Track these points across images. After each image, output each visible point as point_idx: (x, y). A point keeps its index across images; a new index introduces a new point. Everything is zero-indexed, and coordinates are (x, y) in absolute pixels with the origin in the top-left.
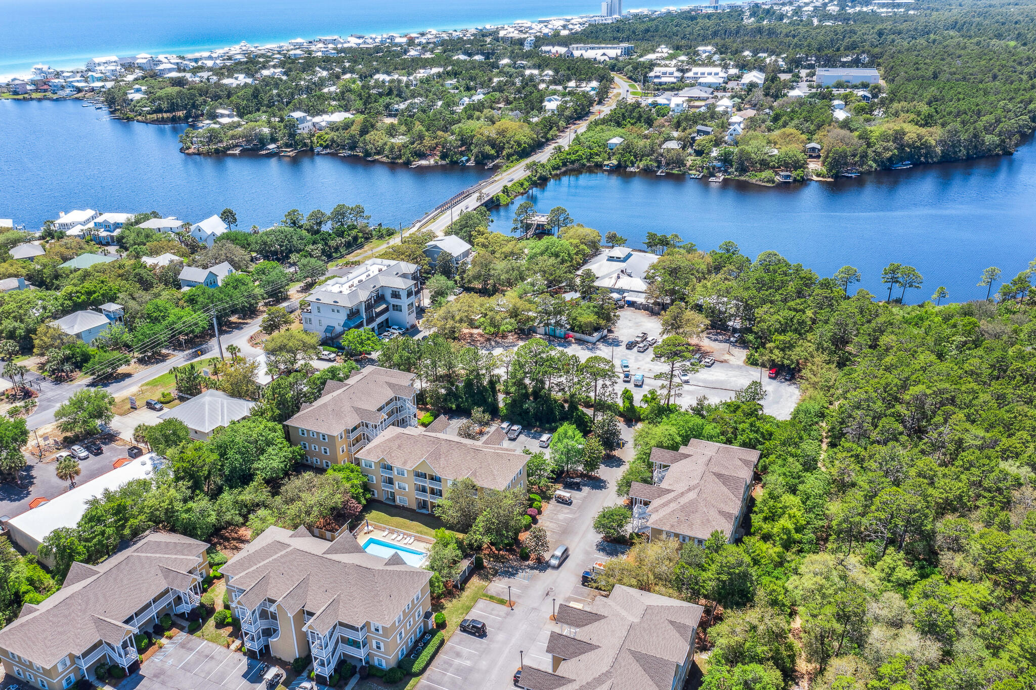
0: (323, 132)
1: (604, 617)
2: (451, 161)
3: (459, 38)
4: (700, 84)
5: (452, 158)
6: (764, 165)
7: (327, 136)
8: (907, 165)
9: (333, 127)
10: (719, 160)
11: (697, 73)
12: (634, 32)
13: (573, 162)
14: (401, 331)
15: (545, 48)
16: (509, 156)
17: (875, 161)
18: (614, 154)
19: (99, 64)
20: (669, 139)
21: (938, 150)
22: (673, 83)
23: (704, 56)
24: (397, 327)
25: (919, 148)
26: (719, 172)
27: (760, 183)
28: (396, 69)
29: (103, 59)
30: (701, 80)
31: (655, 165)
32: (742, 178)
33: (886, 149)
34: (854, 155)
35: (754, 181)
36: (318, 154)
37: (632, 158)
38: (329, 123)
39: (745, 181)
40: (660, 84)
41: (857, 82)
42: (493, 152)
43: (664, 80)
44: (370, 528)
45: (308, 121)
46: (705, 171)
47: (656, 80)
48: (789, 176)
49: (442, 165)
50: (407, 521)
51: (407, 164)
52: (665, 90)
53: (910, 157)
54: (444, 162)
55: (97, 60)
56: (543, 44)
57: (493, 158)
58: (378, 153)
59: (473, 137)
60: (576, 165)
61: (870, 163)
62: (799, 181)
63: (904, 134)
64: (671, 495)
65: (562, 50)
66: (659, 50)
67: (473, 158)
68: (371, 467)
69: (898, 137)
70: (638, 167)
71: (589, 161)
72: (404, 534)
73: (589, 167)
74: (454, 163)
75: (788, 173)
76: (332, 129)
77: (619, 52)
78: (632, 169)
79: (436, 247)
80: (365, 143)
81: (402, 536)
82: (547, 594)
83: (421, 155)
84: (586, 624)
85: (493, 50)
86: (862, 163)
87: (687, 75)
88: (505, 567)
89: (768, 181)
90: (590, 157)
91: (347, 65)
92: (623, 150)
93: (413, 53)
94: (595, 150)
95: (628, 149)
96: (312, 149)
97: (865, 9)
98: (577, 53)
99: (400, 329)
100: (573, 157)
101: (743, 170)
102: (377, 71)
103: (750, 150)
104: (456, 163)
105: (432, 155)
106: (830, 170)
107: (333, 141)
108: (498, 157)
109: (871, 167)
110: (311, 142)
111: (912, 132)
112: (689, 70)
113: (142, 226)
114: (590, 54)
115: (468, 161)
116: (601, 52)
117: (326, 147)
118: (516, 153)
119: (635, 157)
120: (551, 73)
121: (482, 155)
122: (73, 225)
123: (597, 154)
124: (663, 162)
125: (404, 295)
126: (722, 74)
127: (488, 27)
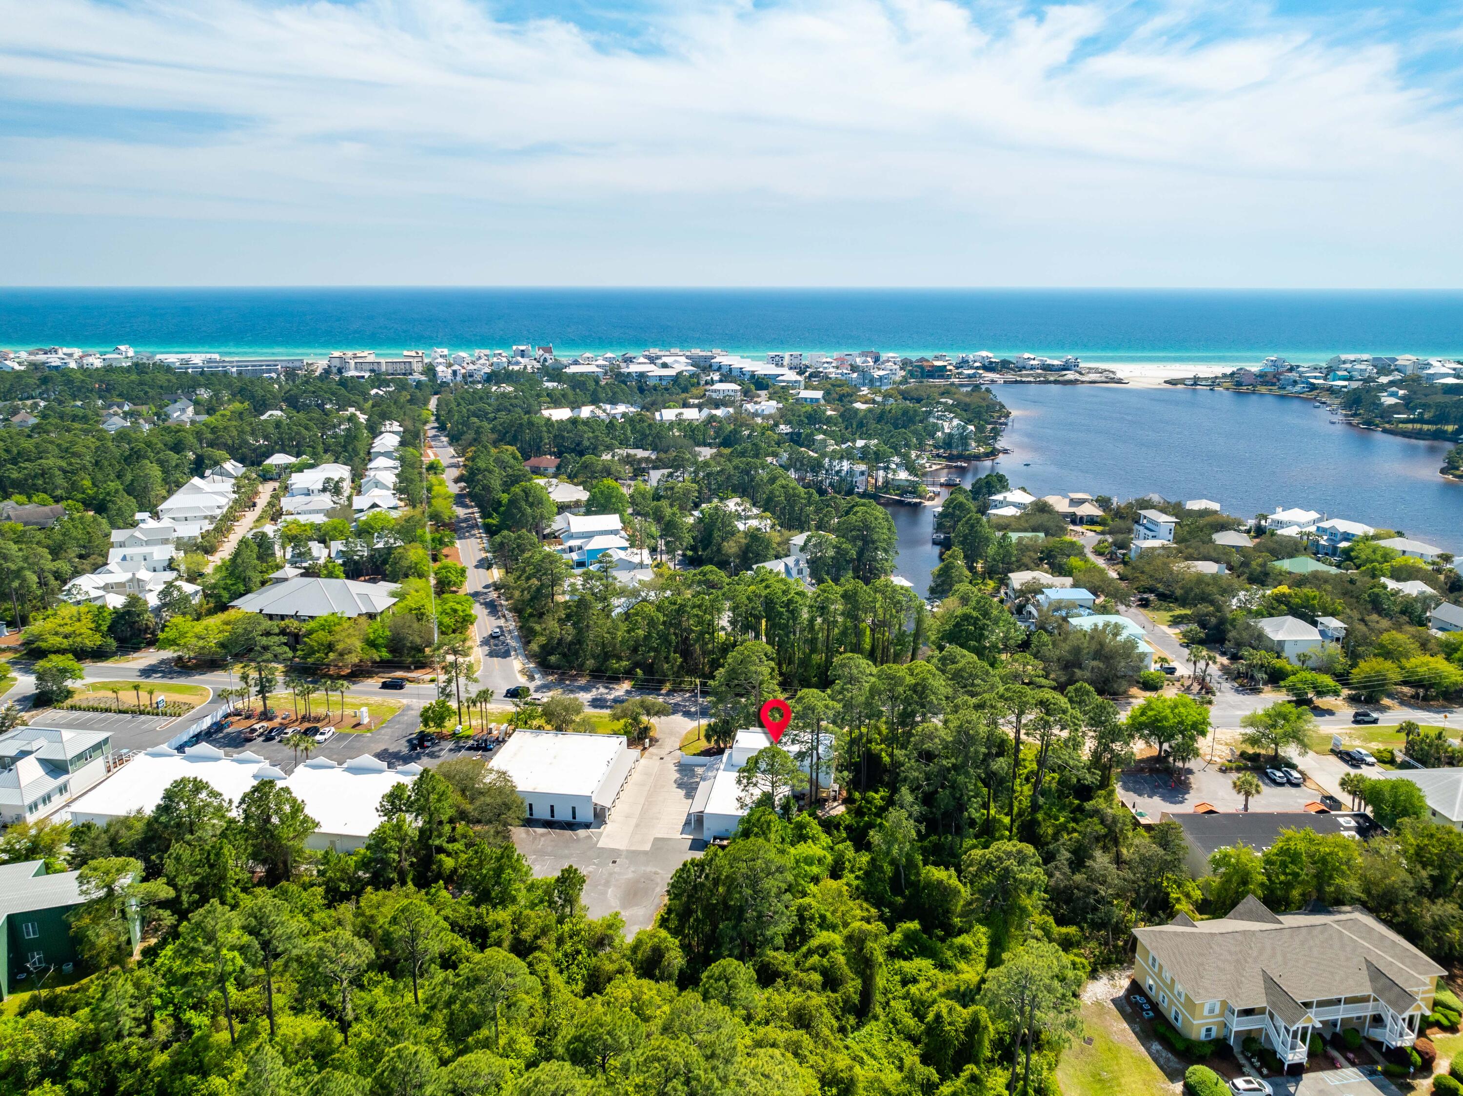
19: (1344, 362)
29: (1352, 357)
55: (1344, 357)
113: (1383, 543)
122: (1289, 524)
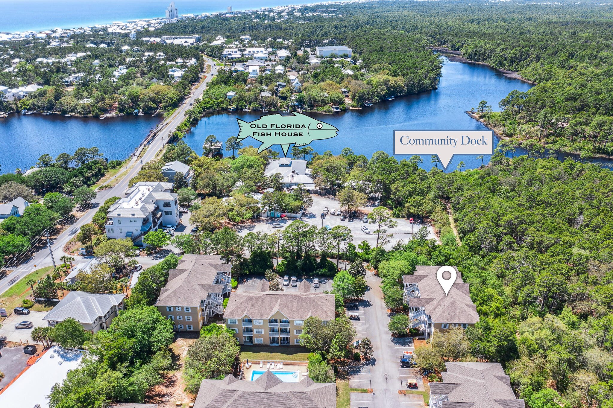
0: (24, 99)
1: (460, 384)
2: (127, 113)
3: (82, 34)
4: (255, 58)
5: (127, 110)
6: (324, 103)
7: (28, 102)
8: (392, 98)
9: (32, 96)
10: (297, 101)
11: (250, 52)
12: (195, 28)
13: (208, 108)
14: (174, 228)
15: (145, 39)
16: (165, 108)
17: (378, 97)
18: (232, 102)
20: (262, 91)
21: (405, 88)
22: (239, 58)
23: (247, 41)
24: (170, 226)
25: (396, 88)
26: (298, 108)
27: (324, 113)
28: (50, 54)
30: (255, 56)
31: (260, 106)
32: (313, 111)
33: (382, 90)
34: (368, 94)
35: (320, 112)
36: (24, 114)
37: (244, 103)
38: (26, 93)
39: (315, 113)
40: (232, 58)
41: (342, 54)
42: (154, 105)
43: (233, 56)
44: (250, 364)
45: (9, 92)
46: (290, 108)
47: (229, 56)
48: (338, 108)
49: (121, 116)
50: (269, 354)
51: (97, 117)
52: (236, 62)
53: (393, 93)
54: (122, 114)
56: (142, 36)
57: (155, 109)
58: (72, 111)
59: (138, 97)
60: (211, 110)
61: (376, 98)
62: (343, 110)
63: (389, 81)
64: (435, 302)
65: (158, 40)
66: (217, 38)
67: (141, 111)
68: (235, 323)
69: (386, 82)
70: (249, 109)
71: (218, 107)
72: (275, 363)
73: (218, 111)
74: (129, 115)
75: (337, 106)
76: (31, 97)
77: (194, 40)
78: (246, 110)
79: (170, 169)
80: (61, 104)
81: (273, 364)
82: (386, 379)
83: (105, 111)
84: (451, 391)
85: (111, 40)
86: (372, 98)
87: (244, 53)
88: (350, 368)
89: (329, 112)
90: (218, 105)
91: (12, 52)
92: (238, 99)
93: (54, 44)
94: (220, 100)
95: (241, 98)
96: (18, 112)
97: (314, 14)
98: (169, 42)
99: (173, 227)
100: (208, 105)
101: (312, 106)
102: (37, 57)
103: (314, 94)
104: (131, 114)
105: (113, 110)
106: (358, 103)
107: (34, 105)
108: (157, 108)
109: (376, 100)
110: (17, 106)
111: (393, 80)
112: (244, 50)
114: (177, 42)
115: (139, 112)
116: (184, 40)
117: (29, 109)
118: (170, 105)
119: (246, 102)
120: (162, 54)
121: (148, 108)
123: (222, 103)
124: (264, 105)
125: (172, 204)
126: (265, 52)
127: (97, 26)
